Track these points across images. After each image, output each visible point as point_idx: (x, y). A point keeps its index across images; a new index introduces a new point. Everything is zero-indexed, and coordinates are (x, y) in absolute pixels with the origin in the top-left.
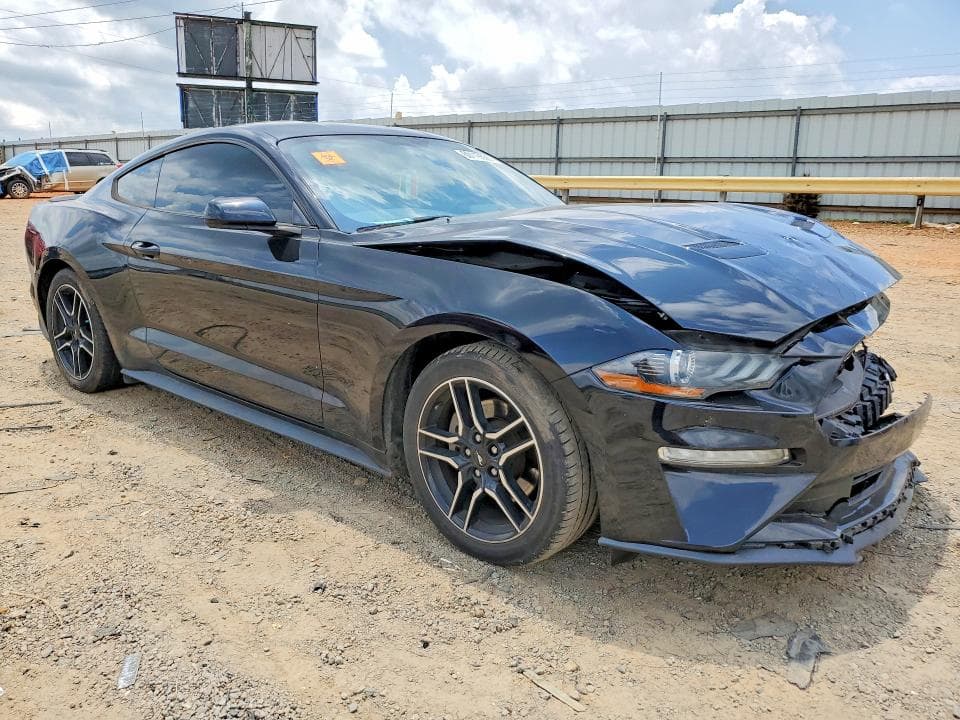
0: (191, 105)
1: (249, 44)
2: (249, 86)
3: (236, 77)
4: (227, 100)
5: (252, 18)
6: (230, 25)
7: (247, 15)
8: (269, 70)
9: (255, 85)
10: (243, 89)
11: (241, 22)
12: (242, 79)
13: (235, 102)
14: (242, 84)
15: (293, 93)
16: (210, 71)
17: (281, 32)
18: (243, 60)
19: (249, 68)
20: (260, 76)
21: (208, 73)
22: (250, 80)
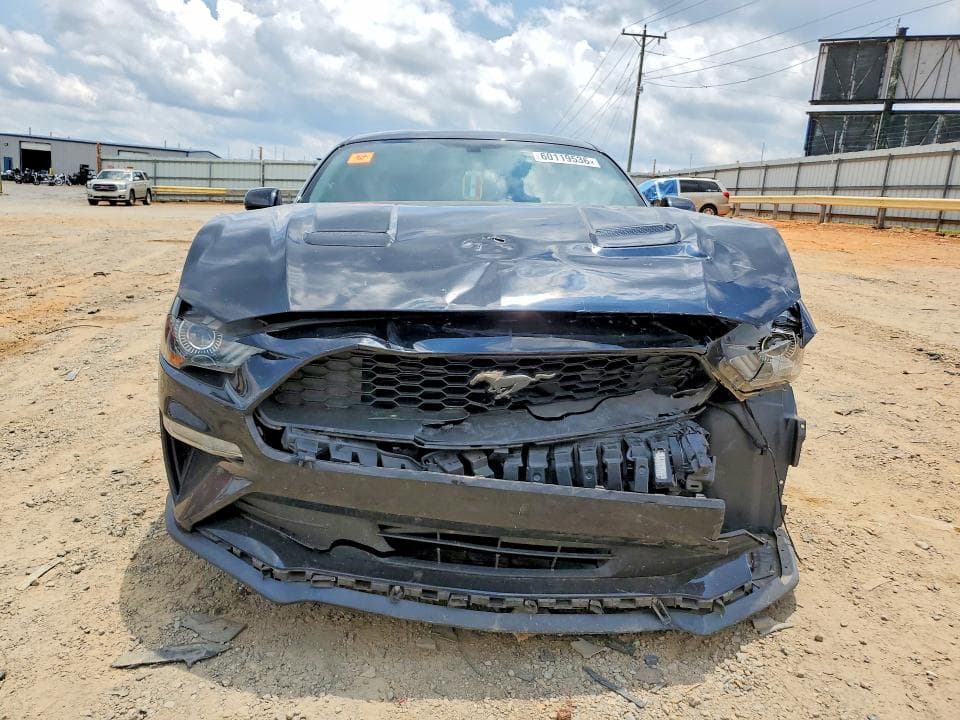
0: (818, 133)
1: (899, 63)
2: (888, 110)
3: (875, 100)
4: (860, 126)
5: (909, 33)
6: (881, 44)
7: (903, 31)
8: (917, 89)
9: (896, 107)
10: (879, 113)
11: (893, 39)
12: (881, 101)
13: (869, 126)
14: (880, 107)
15: (942, 113)
16: (846, 96)
17: (940, 46)
18: (888, 80)
19: (893, 89)
20: (903, 97)
21: (844, 98)
22: (890, 102)
